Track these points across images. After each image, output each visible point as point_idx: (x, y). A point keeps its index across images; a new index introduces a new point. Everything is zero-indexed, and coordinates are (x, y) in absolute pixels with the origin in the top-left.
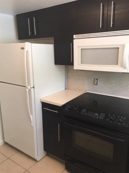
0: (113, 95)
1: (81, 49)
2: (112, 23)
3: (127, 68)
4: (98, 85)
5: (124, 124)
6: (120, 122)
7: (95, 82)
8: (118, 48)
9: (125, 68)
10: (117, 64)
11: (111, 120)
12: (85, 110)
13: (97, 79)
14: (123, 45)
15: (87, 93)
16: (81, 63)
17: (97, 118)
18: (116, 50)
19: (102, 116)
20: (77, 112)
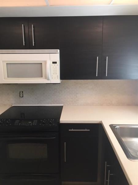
0: (39, 104)
1: (7, 64)
2: (33, 43)
3: (50, 79)
4: (24, 97)
5: (54, 124)
6: (50, 123)
7: (21, 95)
8: (41, 64)
9: (48, 79)
10: (42, 77)
11: (44, 123)
12: (18, 121)
13: (22, 92)
14: (45, 61)
15: (14, 106)
16: (8, 77)
17: (31, 125)
18: (40, 65)
19: (35, 123)
20: (10, 124)
